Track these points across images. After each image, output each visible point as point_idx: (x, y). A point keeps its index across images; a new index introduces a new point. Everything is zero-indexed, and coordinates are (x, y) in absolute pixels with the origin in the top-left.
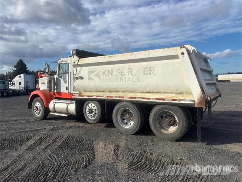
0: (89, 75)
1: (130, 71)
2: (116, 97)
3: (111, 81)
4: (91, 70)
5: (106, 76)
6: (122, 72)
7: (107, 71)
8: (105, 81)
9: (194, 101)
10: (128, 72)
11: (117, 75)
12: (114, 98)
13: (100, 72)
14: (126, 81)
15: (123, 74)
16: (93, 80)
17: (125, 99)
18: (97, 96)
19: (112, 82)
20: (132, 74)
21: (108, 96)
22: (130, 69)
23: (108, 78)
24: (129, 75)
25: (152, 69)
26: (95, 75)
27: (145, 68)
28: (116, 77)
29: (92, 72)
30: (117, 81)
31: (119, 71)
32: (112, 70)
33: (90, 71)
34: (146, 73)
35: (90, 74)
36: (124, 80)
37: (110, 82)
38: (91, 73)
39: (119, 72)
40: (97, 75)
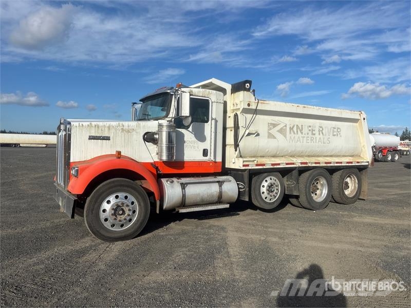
0: (269, 130)
1: (321, 129)
2: (312, 163)
3: (300, 140)
4: (273, 122)
5: (294, 133)
6: (313, 130)
7: (295, 127)
8: (292, 141)
9: (368, 162)
10: (319, 131)
11: (308, 134)
12: (310, 165)
13: (286, 126)
14: (317, 142)
15: (314, 132)
16: (275, 138)
17: (321, 165)
18: (287, 164)
19: (302, 141)
20: (322, 133)
21: (302, 163)
22: (321, 127)
23: (297, 136)
24: (319, 134)
25: (339, 130)
26: (278, 131)
27: (334, 128)
28: (306, 136)
29: (275, 125)
30: (308, 141)
31: (310, 128)
32: (302, 126)
33: (271, 124)
34: (334, 134)
35: (271, 129)
36: (314, 140)
37: (299, 142)
38: (271, 127)
39: (310, 130)
40: (282, 131)
